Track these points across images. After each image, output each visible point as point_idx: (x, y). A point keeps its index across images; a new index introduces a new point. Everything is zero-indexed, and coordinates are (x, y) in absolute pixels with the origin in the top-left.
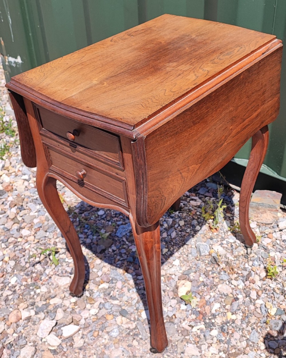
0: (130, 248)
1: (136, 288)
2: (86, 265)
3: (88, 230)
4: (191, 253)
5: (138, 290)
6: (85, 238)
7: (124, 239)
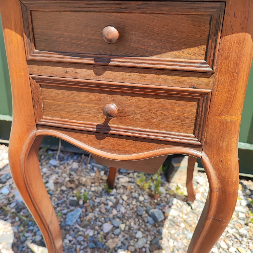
0: (86, 233)
3: (33, 226)
4: (148, 222)
6: (33, 236)
7: (77, 226)
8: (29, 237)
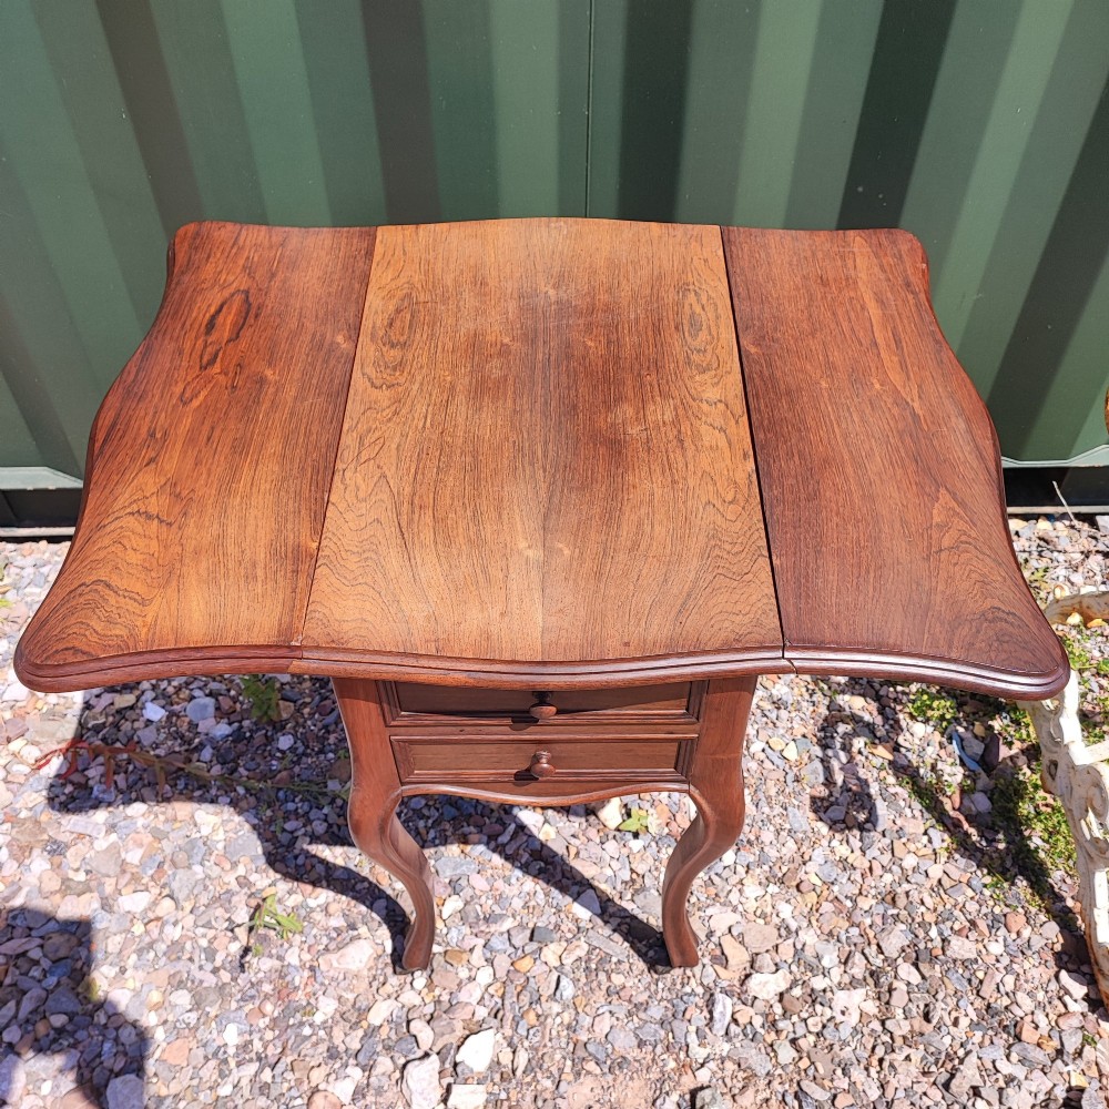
1: (517, 867)
2: (366, 885)
3: (293, 801)
5: (525, 868)
6: (304, 826)
8: (296, 830)
